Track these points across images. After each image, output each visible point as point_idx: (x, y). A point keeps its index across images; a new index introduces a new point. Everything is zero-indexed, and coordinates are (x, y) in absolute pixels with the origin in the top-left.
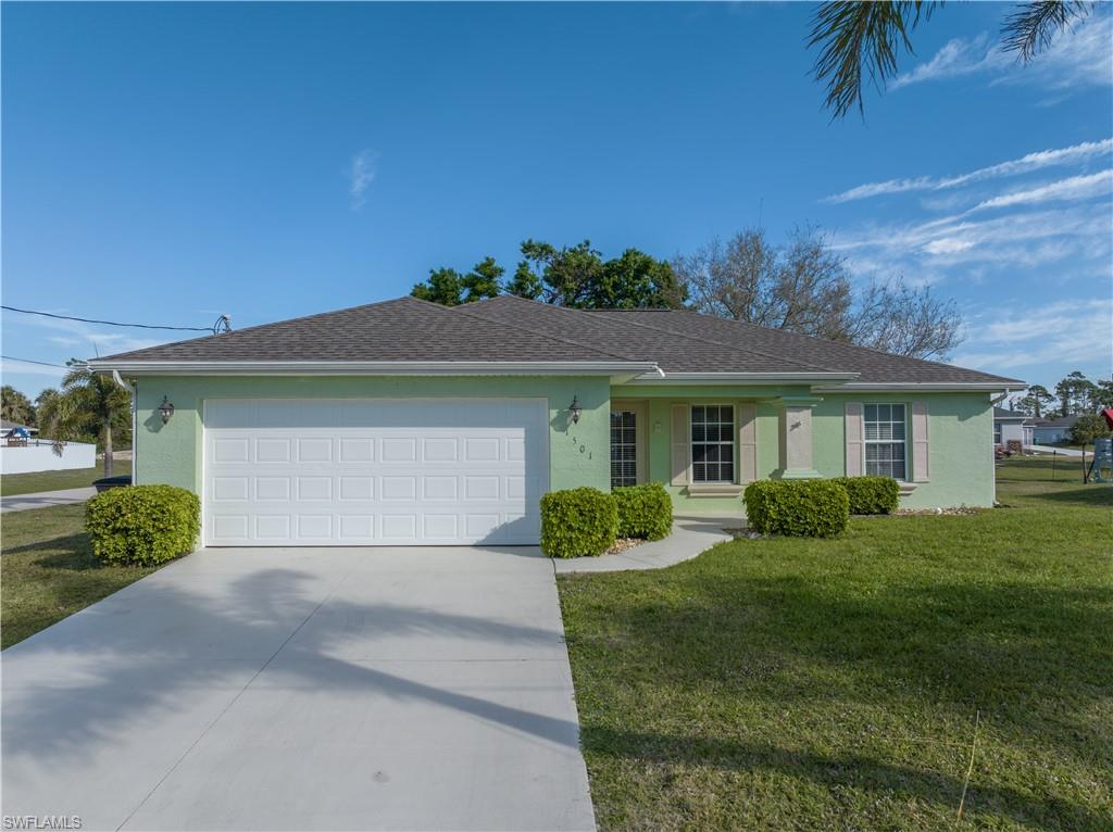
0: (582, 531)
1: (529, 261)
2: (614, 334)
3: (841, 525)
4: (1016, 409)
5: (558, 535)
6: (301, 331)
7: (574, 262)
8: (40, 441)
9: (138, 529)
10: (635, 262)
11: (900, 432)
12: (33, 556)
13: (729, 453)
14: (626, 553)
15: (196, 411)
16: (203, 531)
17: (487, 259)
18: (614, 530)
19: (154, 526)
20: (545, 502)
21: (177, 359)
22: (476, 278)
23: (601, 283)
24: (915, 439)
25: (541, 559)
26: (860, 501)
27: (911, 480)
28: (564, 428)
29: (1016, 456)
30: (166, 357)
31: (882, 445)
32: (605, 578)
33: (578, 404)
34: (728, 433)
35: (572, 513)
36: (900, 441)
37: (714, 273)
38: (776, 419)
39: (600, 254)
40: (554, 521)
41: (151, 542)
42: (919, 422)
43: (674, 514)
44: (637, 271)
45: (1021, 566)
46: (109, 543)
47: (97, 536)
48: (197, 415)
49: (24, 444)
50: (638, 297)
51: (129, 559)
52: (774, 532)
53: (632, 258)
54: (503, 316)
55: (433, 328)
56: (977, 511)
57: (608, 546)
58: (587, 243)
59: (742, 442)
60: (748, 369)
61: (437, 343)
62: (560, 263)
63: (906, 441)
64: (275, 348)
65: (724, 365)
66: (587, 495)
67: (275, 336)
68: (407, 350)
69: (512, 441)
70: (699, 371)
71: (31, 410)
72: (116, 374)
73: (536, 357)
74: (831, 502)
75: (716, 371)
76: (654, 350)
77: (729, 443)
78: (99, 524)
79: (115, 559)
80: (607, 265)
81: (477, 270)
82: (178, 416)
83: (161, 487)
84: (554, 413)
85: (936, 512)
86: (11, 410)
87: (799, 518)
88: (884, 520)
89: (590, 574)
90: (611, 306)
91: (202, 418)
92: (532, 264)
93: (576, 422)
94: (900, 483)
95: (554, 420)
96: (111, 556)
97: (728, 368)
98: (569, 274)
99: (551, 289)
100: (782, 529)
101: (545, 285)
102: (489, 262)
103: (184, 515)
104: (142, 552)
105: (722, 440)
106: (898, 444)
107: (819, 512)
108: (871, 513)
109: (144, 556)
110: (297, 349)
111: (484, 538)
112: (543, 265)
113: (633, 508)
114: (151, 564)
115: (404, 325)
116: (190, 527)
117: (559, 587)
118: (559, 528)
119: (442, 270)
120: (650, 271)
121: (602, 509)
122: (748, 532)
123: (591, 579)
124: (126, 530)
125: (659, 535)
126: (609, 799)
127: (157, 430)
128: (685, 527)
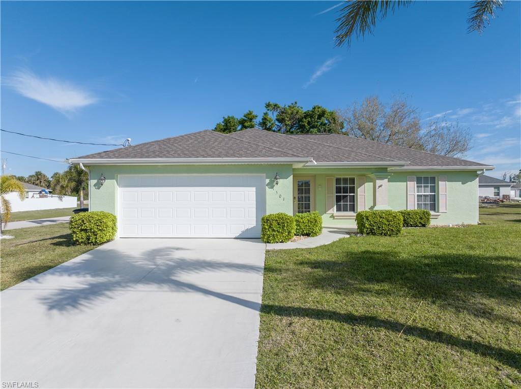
0: (279, 232)
1: (268, 112)
2: (299, 145)
3: (399, 231)
4: (513, 180)
5: (268, 233)
6: (159, 145)
7: (290, 112)
8: (53, 195)
9: (91, 229)
10: (318, 111)
11: (433, 189)
12: (50, 241)
13: (353, 199)
14: (299, 241)
15: (115, 181)
16: (118, 231)
17: (250, 111)
18: (293, 231)
19: (97, 228)
20: (263, 219)
21: (107, 158)
22: (244, 120)
23: (302, 122)
24: (440, 193)
25: (261, 244)
26: (412, 221)
27: (438, 212)
28: (272, 187)
29: (506, 202)
30: (102, 157)
31: (425, 196)
32: (285, 251)
33: (278, 177)
34: (353, 190)
35: (275, 223)
36: (433, 194)
37: (355, 116)
38: (372, 183)
39: (302, 108)
40: (267, 227)
41: (96, 235)
42: (442, 185)
43: (323, 226)
44: (319, 115)
45: (472, 248)
46: (79, 235)
47: (74, 232)
48: (115, 182)
49: (46, 197)
50: (320, 128)
51: (87, 242)
52: (368, 234)
53: (317, 109)
54: (250, 138)
55: (216, 143)
57: (291, 238)
58: (296, 103)
59: (359, 194)
60: (358, 161)
61: (217, 150)
62: (283, 112)
63: (436, 194)
64: (148, 153)
65: (347, 159)
66: (281, 216)
67: (149, 147)
68: (204, 153)
69: (250, 193)
70: (336, 161)
71: (49, 182)
72: (81, 165)
73: (259, 156)
74: (394, 220)
75: (343, 161)
76: (316, 152)
77: (353, 194)
78: (75, 227)
79: (82, 242)
80: (305, 113)
81: (245, 116)
82: (107, 183)
83: (101, 212)
84: (268, 181)
85: (449, 226)
86: (41, 182)
87: (379, 228)
88: (423, 229)
89: (280, 250)
90: (308, 132)
91: (117, 183)
92: (270, 113)
93: (277, 184)
94: (432, 213)
95: (267, 184)
96: (80, 241)
97: (350, 160)
98: (288, 118)
99: (279, 124)
100: (372, 232)
101: (277, 123)
102: (250, 113)
103: (110, 224)
104: (93, 239)
105: (350, 193)
106: (432, 195)
107: (389, 225)
108: (417, 226)
109: (93, 241)
110: (157, 153)
111: (238, 234)
112: (276, 113)
113: (303, 222)
114: (96, 244)
115: (204, 142)
116: (112, 229)
117: (266, 254)
118: (269, 230)
119: (229, 117)
120: (325, 116)
121: (287, 222)
122: (356, 234)
123: (280, 251)
124: (86, 230)
125: (315, 234)
126: (266, 330)
127: (99, 188)
128: (330, 232)
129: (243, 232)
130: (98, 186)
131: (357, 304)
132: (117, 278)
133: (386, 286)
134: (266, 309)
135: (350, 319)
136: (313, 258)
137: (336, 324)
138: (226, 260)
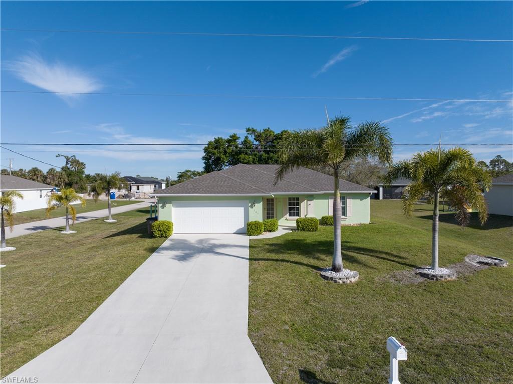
0: (255, 230)
1: (248, 135)
5: (250, 231)
7: (264, 135)
9: (163, 230)
11: (344, 203)
13: (298, 209)
14: (265, 235)
16: (173, 230)
18: (263, 230)
20: (248, 224)
21: (168, 194)
22: (230, 140)
23: (274, 143)
24: (348, 205)
25: (247, 236)
27: (346, 216)
28: (252, 208)
32: (258, 240)
33: (255, 203)
34: (298, 204)
35: (253, 226)
38: (306, 202)
40: (249, 228)
42: (349, 201)
43: (279, 225)
46: (157, 233)
48: (171, 205)
51: (161, 236)
52: (301, 230)
55: (222, 183)
56: (364, 224)
57: (261, 233)
58: (269, 128)
59: (301, 207)
60: (297, 191)
63: (345, 206)
64: (188, 190)
65: (292, 190)
66: (257, 222)
67: (187, 186)
68: (217, 191)
69: (241, 210)
70: (285, 192)
72: (156, 197)
75: (289, 192)
77: (298, 206)
80: (275, 136)
81: (231, 137)
83: (166, 221)
84: (250, 204)
93: (255, 206)
94: (342, 217)
95: (250, 206)
100: (303, 230)
102: (235, 135)
104: (164, 234)
105: (296, 206)
106: (343, 207)
108: (332, 225)
109: (164, 236)
110: (193, 190)
111: (235, 231)
112: (254, 136)
113: (268, 225)
114: (166, 237)
115: (215, 182)
117: (250, 241)
119: (218, 138)
121: (260, 225)
122: (295, 230)
123: (256, 239)
124: (161, 231)
125: (274, 231)
126: (251, 265)
127: (163, 208)
128: (283, 229)
129: (238, 230)
130: (163, 207)
131: (280, 257)
132: (192, 252)
133: (292, 252)
134: (250, 259)
135: (277, 260)
136: (270, 242)
137: (272, 262)
138: (233, 244)
